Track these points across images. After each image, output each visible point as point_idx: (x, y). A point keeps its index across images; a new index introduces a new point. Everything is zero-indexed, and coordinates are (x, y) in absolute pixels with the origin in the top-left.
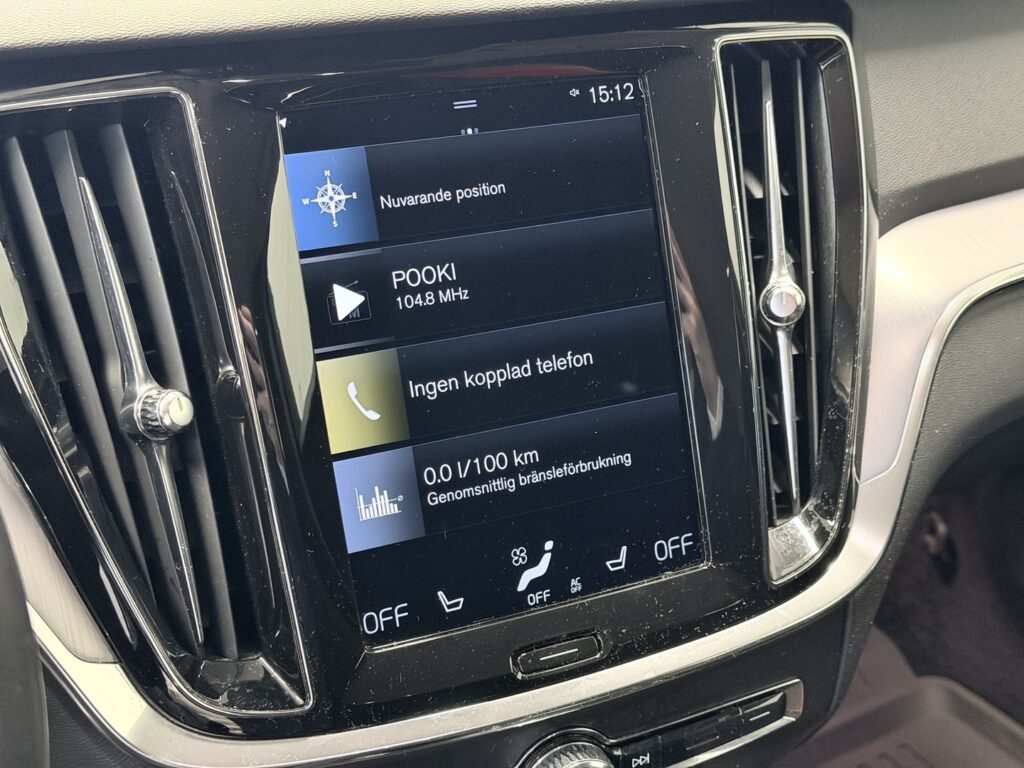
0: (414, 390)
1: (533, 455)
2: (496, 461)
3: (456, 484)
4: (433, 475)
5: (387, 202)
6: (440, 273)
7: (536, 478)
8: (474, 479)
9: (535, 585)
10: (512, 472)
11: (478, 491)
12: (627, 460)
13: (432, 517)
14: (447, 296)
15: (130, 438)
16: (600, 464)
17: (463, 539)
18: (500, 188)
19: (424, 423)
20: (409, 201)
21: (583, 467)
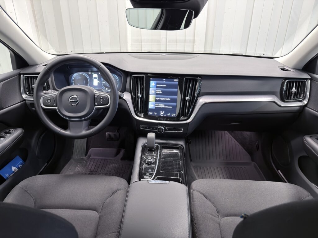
0: (156, 98)
1: (164, 105)
2: (161, 105)
4: (156, 105)
5: (157, 85)
6: (160, 91)
7: (164, 107)
8: (159, 106)
9: (162, 114)
10: (162, 106)
11: (159, 107)
12: (171, 107)
13: (155, 107)
14: (160, 93)
15: (138, 97)
16: (169, 107)
17: (157, 110)
18: (166, 86)
19: (156, 101)
20: (159, 85)
21: (168, 107)
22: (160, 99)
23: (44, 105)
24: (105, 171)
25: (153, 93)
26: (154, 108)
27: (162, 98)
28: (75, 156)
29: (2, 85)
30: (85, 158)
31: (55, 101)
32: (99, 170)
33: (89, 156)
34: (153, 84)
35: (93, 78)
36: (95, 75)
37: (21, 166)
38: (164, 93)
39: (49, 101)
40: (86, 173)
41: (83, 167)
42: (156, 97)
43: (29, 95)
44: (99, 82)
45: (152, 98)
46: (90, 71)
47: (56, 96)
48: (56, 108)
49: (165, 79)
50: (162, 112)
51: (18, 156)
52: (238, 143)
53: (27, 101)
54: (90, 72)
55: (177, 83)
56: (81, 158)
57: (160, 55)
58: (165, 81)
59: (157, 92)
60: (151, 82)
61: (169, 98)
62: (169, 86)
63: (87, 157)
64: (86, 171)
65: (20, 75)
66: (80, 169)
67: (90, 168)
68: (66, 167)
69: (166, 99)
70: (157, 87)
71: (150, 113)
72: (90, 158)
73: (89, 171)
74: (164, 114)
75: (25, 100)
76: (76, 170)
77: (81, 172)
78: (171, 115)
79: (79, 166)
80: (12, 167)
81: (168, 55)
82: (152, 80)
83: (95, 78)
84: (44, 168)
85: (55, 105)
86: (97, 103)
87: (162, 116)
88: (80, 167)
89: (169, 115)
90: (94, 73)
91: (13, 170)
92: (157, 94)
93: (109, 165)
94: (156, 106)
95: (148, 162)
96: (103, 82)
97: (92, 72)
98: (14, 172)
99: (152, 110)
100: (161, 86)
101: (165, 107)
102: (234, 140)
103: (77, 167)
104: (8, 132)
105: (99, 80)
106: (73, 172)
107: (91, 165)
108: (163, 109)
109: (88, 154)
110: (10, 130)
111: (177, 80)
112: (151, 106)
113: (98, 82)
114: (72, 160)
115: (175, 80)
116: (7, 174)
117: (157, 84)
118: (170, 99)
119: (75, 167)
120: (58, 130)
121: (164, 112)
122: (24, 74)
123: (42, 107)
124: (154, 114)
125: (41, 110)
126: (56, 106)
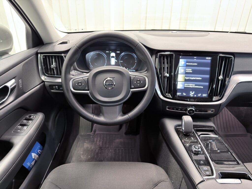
0: (186, 78)
1: (194, 85)
2: (191, 85)
3: (187, 86)
4: (186, 84)
5: (187, 64)
6: (190, 70)
7: (194, 87)
8: (189, 86)
9: (192, 95)
10: (192, 86)
12: (202, 87)
13: (185, 88)
15: (164, 77)
16: (200, 87)
17: (187, 90)
18: (197, 64)
19: (186, 80)
20: (189, 64)
21: (198, 87)
22: (190, 78)
23: (74, 89)
24: (113, 147)
25: (182, 72)
26: (183, 88)
27: (193, 77)
28: (82, 132)
29: (22, 66)
30: (92, 133)
31: (86, 84)
32: (107, 146)
33: (95, 132)
34: (182, 62)
35: (111, 57)
36: (113, 54)
37: (39, 152)
38: (195, 72)
39: (80, 84)
40: (96, 149)
41: (91, 143)
42: (186, 76)
43: (47, 76)
44: (117, 61)
45: (181, 78)
46: (107, 49)
47: (88, 78)
48: (88, 92)
49: (196, 57)
50: (192, 93)
51: (37, 142)
52: (234, 116)
53: (46, 83)
54: (108, 51)
55: (210, 61)
56: (88, 133)
57: (170, 33)
58: (196, 59)
59: (186, 71)
60: (181, 60)
61: (200, 77)
62: (200, 65)
63: (93, 133)
64: (95, 148)
65: (37, 54)
66: (88, 145)
67: (98, 144)
68: (75, 143)
69: (197, 78)
70: (187, 66)
71: (178, 94)
72: (96, 133)
73: (98, 147)
74: (194, 95)
75: (43, 82)
76: (85, 147)
77: (90, 148)
78: (202, 95)
79: (86, 142)
80: (32, 154)
81: (178, 33)
82: (182, 58)
83: (113, 57)
84: (58, 148)
85: (87, 88)
86: (134, 86)
87: (192, 97)
88: (88, 143)
89: (200, 95)
90: (112, 52)
91: (33, 158)
92: (186, 73)
93: (115, 140)
94: (185, 86)
95: (195, 151)
96: (121, 61)
97: (109, 50)
98: (34, 159)
99: (181, 90)
100: (192, 64)
101: (196, 87)
102: (229, 113)
103: (85, 144)
104: (28, 118)
105: (116, 59)
106: (82, 149)
107: (98, 140)
108: (193, 89)
109: (93, 129)
110: (31, 116)
111: (210, 58)
112: (180, 86)
113: (115, 61)
114: (79, 136)
115: (207, 58)
116: (29, 163)
117: (187, 62)
118: (201, 79)
119: (83, 144)
120: (91, 117)
121: (194, 92)
122: (41, 53)
123: (71, 91)
124: (183, 94)
125: (71, 95)
126: (88, 90)
